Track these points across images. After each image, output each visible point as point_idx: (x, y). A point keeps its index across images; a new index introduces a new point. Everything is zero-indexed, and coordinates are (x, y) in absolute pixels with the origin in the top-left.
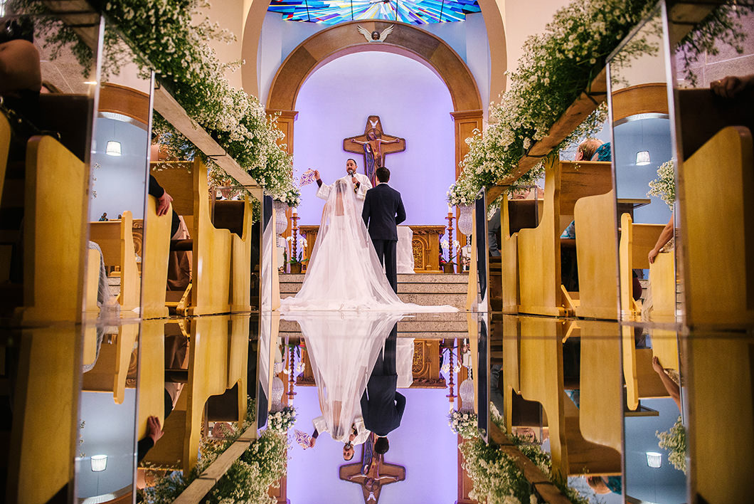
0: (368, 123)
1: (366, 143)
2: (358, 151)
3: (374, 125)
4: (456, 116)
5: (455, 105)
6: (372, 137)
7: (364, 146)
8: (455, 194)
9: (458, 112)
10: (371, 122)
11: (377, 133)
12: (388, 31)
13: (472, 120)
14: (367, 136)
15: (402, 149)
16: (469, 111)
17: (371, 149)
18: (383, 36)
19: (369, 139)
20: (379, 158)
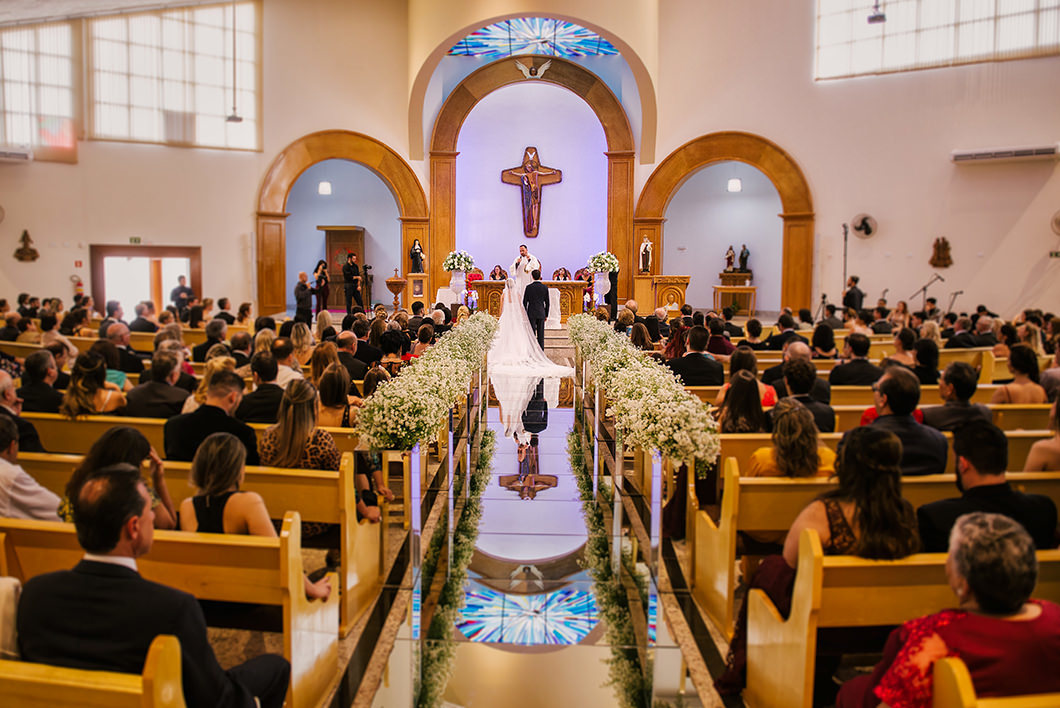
1: (524, 174)
3: (531, 157)
4: (610, 156)
5: (609, 146)
6: (529, 169)
7: (522, 179)
9: (612, 152)
10: (529, 153)
11: (534, 165)
12: (545, 66)
13: (624, 161)
14: (524, 167)
16: (623, 151)
17: (528, 182)
18: (541, 72)
19: (526, 171)
20: (536, 190)
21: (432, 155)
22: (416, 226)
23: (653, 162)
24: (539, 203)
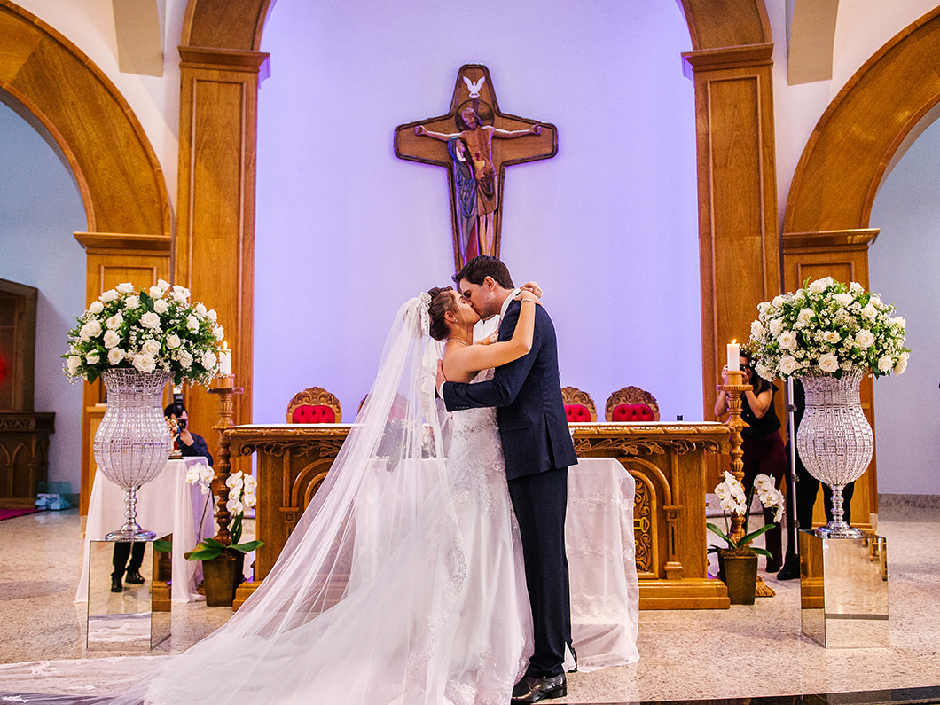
0: (460, 84)
1: (455, 135)
2: (432, 157)
3: (474, 89)
4: (699, 64)
5: (694, 33)
6: (468, 120)
7: (449, 146)
8: (791, 336)
9: (706, 50)
10: (467, 81)
11: (483, 109)
13: (742, 73)
14: (454, 117)
15: (549, 150)
16: (736, 47)
17: (466, 154)
19: (461, 125)
20: (490, 176)
21: (189, 57)
22: (130, 261)
23: (829, 77)
24: (498, 211)
